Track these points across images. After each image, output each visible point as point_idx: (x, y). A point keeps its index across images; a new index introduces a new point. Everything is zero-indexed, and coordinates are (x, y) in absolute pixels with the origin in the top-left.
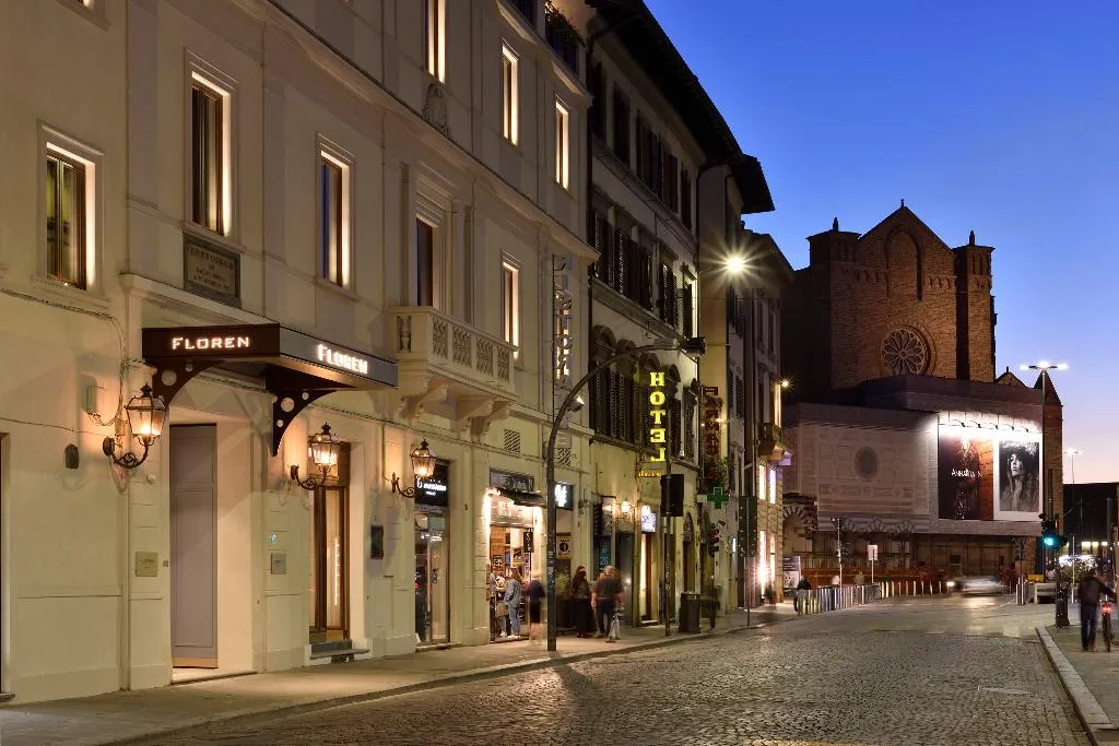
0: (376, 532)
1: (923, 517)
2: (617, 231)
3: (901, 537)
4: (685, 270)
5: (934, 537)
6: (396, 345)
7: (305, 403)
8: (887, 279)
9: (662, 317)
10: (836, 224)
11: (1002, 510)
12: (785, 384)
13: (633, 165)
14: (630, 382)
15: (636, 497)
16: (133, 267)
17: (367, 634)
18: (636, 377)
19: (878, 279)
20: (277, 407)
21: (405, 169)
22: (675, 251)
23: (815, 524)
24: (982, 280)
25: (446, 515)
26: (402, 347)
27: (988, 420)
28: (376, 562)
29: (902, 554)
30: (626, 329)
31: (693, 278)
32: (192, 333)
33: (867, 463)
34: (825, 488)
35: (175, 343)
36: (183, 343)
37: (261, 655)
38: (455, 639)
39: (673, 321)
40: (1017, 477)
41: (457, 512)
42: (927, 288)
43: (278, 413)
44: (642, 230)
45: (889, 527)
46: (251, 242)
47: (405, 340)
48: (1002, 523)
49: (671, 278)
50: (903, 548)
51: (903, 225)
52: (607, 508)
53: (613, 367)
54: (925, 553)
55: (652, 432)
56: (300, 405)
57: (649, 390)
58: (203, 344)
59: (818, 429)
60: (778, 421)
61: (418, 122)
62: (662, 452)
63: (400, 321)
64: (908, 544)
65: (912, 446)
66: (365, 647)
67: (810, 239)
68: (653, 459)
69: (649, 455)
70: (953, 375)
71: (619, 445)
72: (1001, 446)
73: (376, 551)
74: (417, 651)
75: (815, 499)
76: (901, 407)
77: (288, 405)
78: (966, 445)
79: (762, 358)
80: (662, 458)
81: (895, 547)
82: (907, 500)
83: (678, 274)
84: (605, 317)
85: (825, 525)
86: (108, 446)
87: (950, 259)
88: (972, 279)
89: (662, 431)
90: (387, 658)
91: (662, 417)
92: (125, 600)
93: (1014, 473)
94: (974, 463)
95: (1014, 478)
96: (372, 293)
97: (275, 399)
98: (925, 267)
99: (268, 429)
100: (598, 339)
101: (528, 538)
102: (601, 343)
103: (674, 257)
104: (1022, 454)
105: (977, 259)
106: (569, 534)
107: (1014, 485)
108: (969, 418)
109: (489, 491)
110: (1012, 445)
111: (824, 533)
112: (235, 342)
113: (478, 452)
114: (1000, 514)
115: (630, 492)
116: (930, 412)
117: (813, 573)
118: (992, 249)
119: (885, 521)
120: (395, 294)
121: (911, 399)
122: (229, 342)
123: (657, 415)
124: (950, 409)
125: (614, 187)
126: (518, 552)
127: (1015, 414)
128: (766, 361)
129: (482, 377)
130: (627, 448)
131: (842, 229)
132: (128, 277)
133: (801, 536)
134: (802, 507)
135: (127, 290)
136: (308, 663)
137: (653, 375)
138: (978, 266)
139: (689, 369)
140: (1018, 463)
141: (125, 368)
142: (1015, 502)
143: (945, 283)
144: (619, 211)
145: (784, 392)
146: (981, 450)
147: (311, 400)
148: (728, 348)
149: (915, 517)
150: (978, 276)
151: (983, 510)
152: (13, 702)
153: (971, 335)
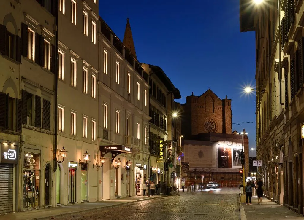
0: (122, 176)
1: (215, 168)
2: (154, 112)
3: (209, 173)
4: (165, 117)
5: (217, 173)
6: (125, 143)
7: (117, 155)
8: (205, 108)
9: (161, 128)
10: (193, 94)
11: (234, 165)
12: (182, 136)
13: (156, 98)
14: (156, 143)
15: (157, 166)
16: (99, 137)
17: (121, 193)
18: (157, 141)
19: (203, 107)
20: (112, 155)
21: (125, 110)
22: (163, 113)
23: (188, 169)
24: (229, 107)
25: (129, 172)
26: (126, 143)
27: (230, 143)
28: (122, 181)
29: (209, 177)
30: (155, 132)
31: (166, 118)
32: (108, 146)
33: (201, 154)
34: (191, 161)
35: (105, 148)
36: (106, 148)
37: (110, 197)
38: (131, 195)
39: (163, 129)
40: (237, 157)
41: (131, 172)
42: (215, 110)
43: (112, 157)
44: (158, 111)
45: (206, 170)
46: (110, 129)
47: (127, 142)
48: (234, 169)
49: (163, 119)
50: (209, 175)
51: (209, 94)
52: (152, 169)
53: (153, 140)
54: (215, 176)
55: (160, 153)
56: (116, 155)
57: (159, 144)
58: (109, 148)
59: (189, 146)
60: (180, 146)
61: (127, 101)
62: (162, 157)
63: (126, 138)
64: (211, 174)
65: (211, 150)
66: (121, 196)
67: (186, 97)
68: (160, 158)
69: (160, 157)
70: (222, 132)
71: (154, 156)
72: (233, 150)
73: (122, 179)
74: (127, 197)
75: (188, 163)
76: (209, 140)
77: (114, 155)
78: (225, 150)
79: (177, 131)
80: (162, 158)
81: (208, 175)
82: (210, 163)
83: (164, 118)
84: (152, 130)
85: (190, 170)
86: (97, 164)
87: (221, 102)
88: (226, 108)
89: (162, 153)
90: (123, 198)
91: (162, 150)
92: (98, 187)
93: (237, 156)
94: (227, 154)
95: (236, 158)
96: (122, 134)
97: (112, 154)
98: (215, 105)
99: (111, 159)
100: (151, 135)
101: (140, 175)
102: (151, 136)
103: (163, 115)
104: (238, 151)
105: (228, 102)
106: (146, 175)
107: (237, 160)
108: (226, 143)
109: (136, 167)
110: (236, 149)
111: (190, 172)
112: (115, 148)
113: (134, 160)
114: (233, 167)
115: (156, 165)
116: (216, 141)
117: (188, 182)
118: (231, 100)
119: (205, 169)
120: (124, 133)
121: (212, 138)
122: (114, 148)
123: (161, 149)
124: (221, 141)
125: (153, 103)
126: (138, 178)
127: (237, 142)
128: (178, 132)
129: (137, 147)
130: (156, 156)
131: (194, 95)
132: (99, 138)
133: (184, 172)
134: (185, 165)
135: (98, 140)
136: (115, 198)
137: (160, 141)
138: (228, 104)
139: (165, 138)
140: (238, 154)
141: (98, 152)
142: (237, 164)
143: (220, 108)
144: (154, 108)
145: (182, 138)
146: (228, 151)
147: (118, 154)
148: (172, 131)
149: (213, 168)
150: (228, 107)
151: (229, 166)
152: (89, 202)
153: (226, 121)
